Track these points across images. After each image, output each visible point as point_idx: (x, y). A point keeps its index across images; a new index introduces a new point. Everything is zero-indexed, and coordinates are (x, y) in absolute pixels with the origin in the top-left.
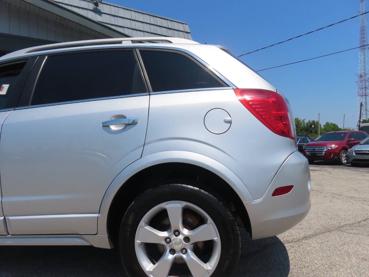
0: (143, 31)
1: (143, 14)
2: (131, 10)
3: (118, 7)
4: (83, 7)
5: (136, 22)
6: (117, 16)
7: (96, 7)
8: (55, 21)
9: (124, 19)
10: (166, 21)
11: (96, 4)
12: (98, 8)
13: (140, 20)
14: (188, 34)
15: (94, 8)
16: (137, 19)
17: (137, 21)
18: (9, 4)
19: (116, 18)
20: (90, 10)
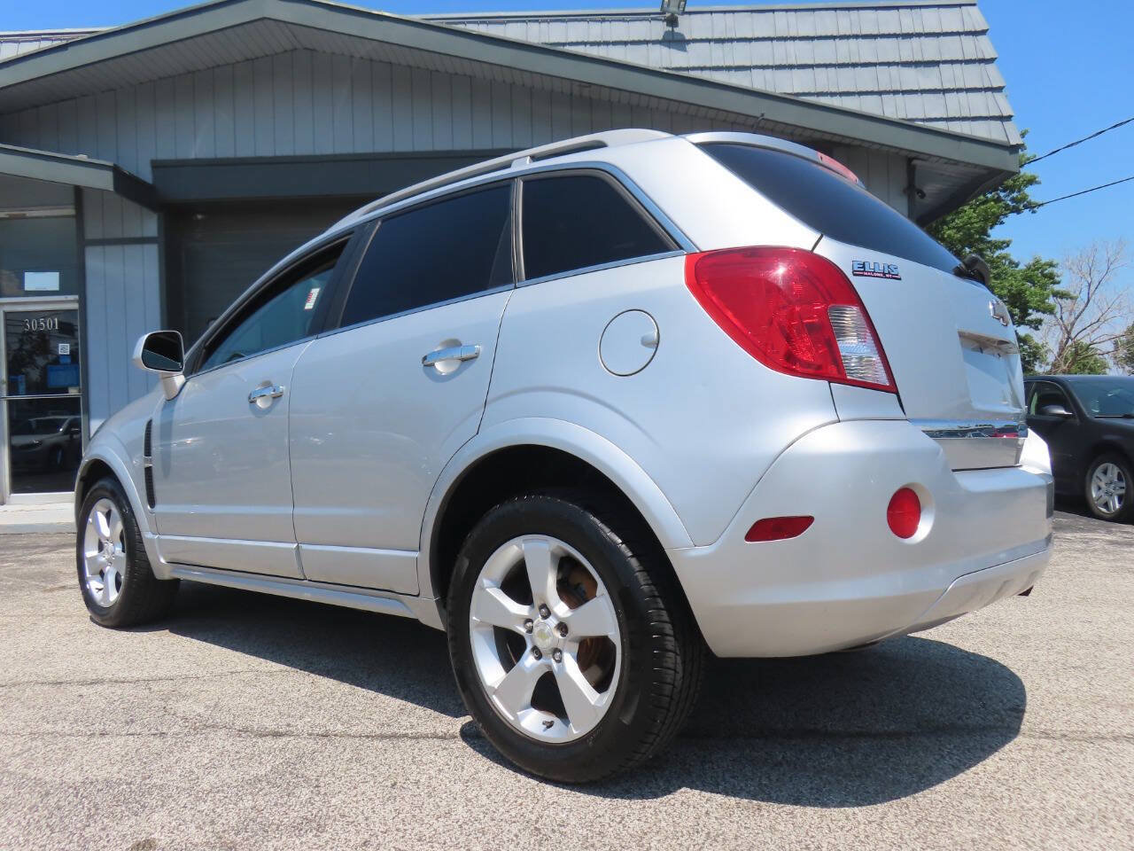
0: (812, 66)
1: (814, 10)
2: (773, 11)
3: (733, 12)
4: (636, 39)
5: (789, 43)
6: (731, 40)
7: (670, 29)
8: (571, 94)
9: (753, 43)
10: (894, 12)
11: (672, 22)
12: (676, 30)
13: (802, 34)
14: (980, 37)
15: (666, 33)
16: (793, 34)
17: (793, 39)
18: (470, 77)
19: (727, 45)
20: (654, 42)
